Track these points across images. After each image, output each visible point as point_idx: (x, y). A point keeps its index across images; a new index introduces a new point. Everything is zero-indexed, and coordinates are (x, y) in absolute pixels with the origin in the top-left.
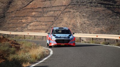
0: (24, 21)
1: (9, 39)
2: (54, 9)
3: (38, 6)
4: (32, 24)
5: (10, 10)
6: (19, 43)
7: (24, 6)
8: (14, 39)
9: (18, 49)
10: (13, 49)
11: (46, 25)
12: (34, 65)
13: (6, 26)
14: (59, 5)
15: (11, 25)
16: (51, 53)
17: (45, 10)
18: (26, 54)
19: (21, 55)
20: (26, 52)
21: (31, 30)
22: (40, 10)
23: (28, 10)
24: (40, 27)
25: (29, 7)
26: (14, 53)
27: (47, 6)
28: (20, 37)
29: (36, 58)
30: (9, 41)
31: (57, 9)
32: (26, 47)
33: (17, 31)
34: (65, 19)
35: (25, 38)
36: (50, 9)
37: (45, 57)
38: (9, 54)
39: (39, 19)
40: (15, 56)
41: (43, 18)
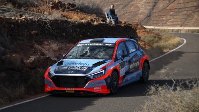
0: (164, 19)
1: (154, 32)
2: (187, 9)
3: (175, 8)
4: (170, 21)
5: (154, 11)
6: (161, 34)
7: (164, 7)
8: (157, 32)
9: (160, 39)
10: (156, 39)
11: (181, 21)
12: (172, 51)
13: (151, 22)
14: (191, 6)
15: (155, 22)
16: (185, 42)
17: (180, 10)
18: (166, 43)
19: (162, 43)
20: (166, 41)
21: (169, 25)
22: (176, 10)
23: (168, 11)
24: (176, 23)
25: (168, 8)
26: (157, 42)
27: (181, 7)
28: (162, 30)
29: (174, 45)
30: (153, 33)
31: (189, 9)
32: (166, 38)
33: (159, 26)
34: (196, 17)
35: (165, 31)
36: (184, 10)
37: (181, 44)
38: (153, 43)
39: (175, 17)
40: (158, 44)
41: (179, 16)
